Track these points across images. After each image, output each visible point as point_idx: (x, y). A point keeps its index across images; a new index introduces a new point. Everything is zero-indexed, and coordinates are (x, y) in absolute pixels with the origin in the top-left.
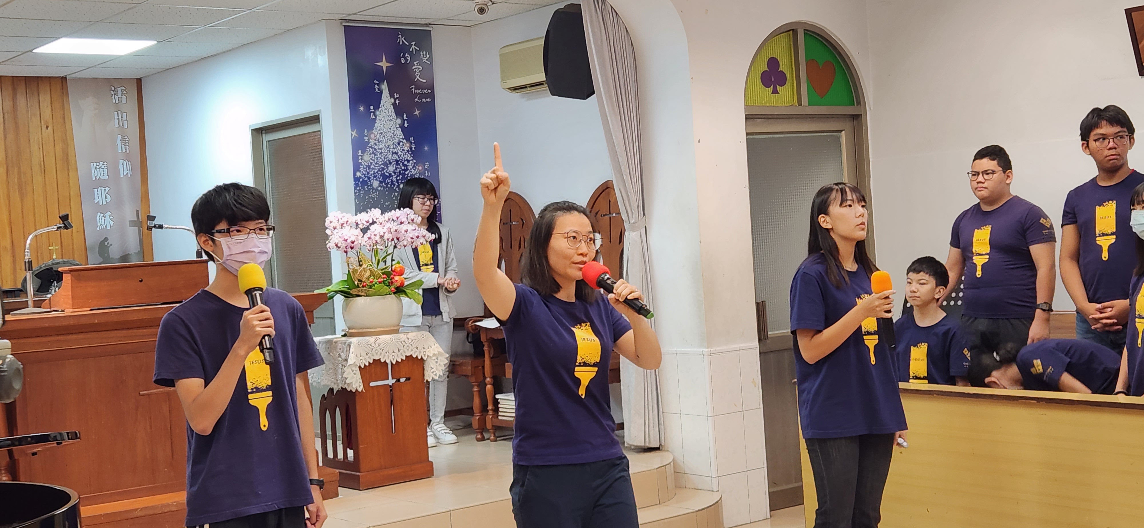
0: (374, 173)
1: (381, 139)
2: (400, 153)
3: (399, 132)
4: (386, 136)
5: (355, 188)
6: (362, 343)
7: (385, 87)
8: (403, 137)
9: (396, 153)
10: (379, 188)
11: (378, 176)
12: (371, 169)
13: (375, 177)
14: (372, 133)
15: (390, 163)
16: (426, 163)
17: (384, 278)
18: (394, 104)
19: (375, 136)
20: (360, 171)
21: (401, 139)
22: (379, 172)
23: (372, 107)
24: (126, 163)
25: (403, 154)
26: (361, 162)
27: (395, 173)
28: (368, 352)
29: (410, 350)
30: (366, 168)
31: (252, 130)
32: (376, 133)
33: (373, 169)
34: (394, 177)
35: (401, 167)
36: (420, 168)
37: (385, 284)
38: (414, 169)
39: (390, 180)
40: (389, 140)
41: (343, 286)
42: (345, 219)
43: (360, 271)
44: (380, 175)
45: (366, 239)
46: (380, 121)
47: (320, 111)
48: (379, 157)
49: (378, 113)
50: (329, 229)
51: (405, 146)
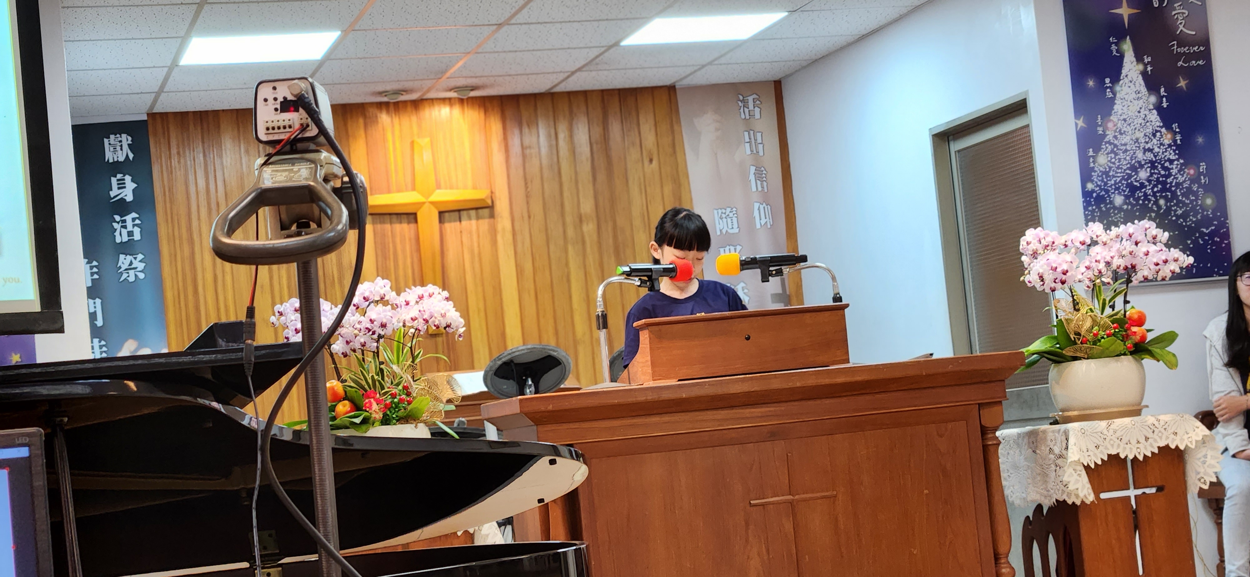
0: (1116, 183)
1: (1125, 129)
2: (1157, 150)
3: (1154, 117)
4: (1132, 124)
5: (1085, 208)
7: (1127, 47)
8: (1162, 124)
9: (1150, 150)
10: (1125, 207)
11: (1122, 187)
12: (1110, 176)
13: (1117, 189)
14: (1111, 120)
15: (1141, 166)
16: (1201, 164)
17: (1115, 328)
18: (1144, 74)
19: (1115, 126)
20: (1092, 181)
21: (1157, 127)
22: (1123, 182)
23: (1107, 80)
24: (764, 207)
25: (1161, 151)
26: (1093, 167)
27: (1149, 181)
30: (1102, 176)
31: (933, 135)
32: (1115, 120)
33: (1114, 176)
34: (1148, 188)
35: (1159, 171)
36: (1192, 172)
37: (1117, 338)
38: (1180, 175)
39: (1142, 192)
40: (1137, 130)
41: (1051, 345)
42: (1049, 239)
43: (1076, 318)
44: (1125, 185)
45: (1083, 269)
46: (1122, 101)
47: (1027, 92)
48: (1122, 157)
49: (1118, 88)
50: (1026, 255)
51: (1164, 138)
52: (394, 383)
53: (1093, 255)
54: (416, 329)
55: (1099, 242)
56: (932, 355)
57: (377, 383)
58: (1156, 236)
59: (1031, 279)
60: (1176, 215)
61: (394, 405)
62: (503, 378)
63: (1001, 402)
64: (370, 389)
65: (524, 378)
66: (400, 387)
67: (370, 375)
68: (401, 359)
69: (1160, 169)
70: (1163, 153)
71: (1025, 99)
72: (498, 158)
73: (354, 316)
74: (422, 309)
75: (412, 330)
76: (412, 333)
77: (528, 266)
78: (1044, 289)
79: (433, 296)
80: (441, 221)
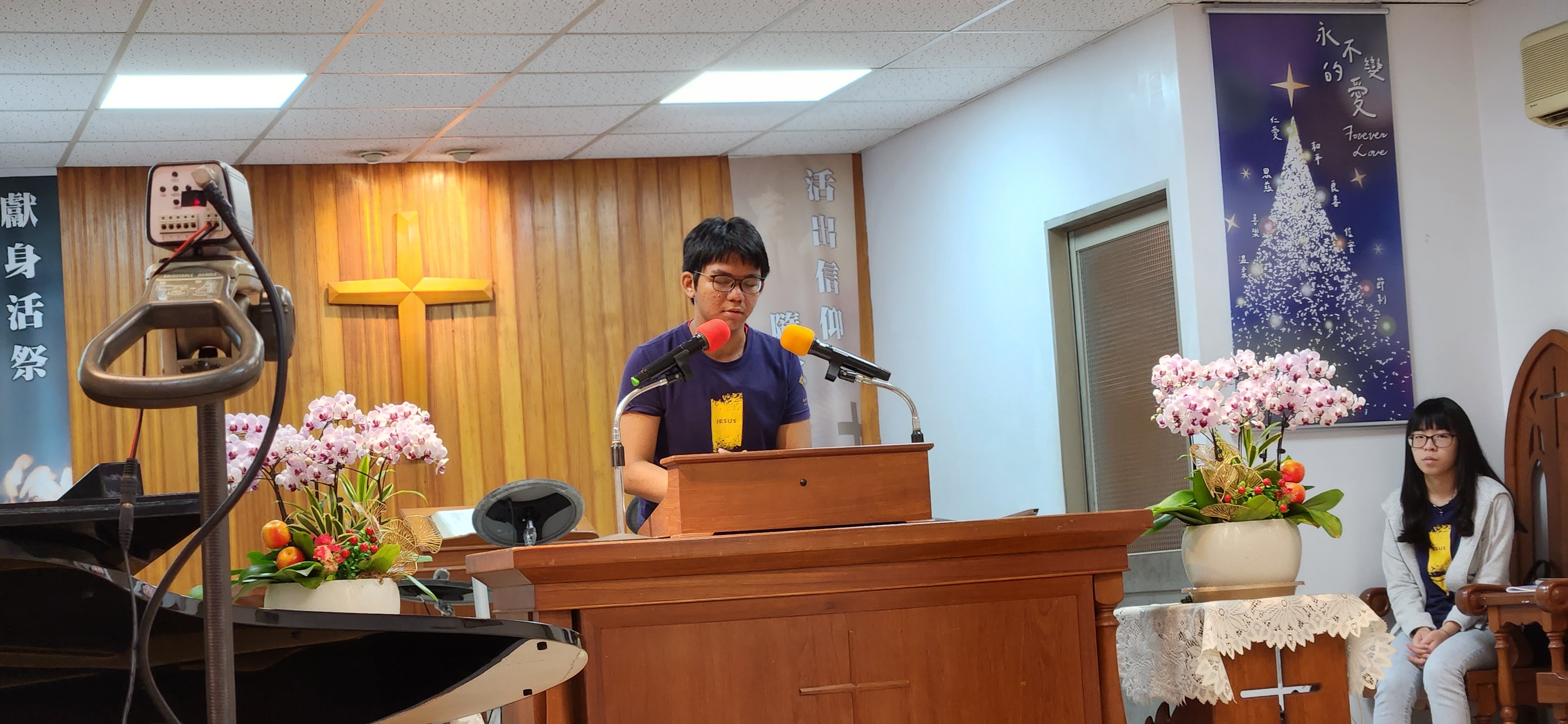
0: (1273, 299)
1: (1286, 232)
2: (1324, 259)
3: (1322, 218)
4: (1295, 227)
5: (1235, 330)
6: (1227, 611)
7: (1292, 130)
8: (1331, 228)
9: (1317, 260)
10: (1284, 329)
11: (1280, 305)
12: (1265, 291)
13: (1274, 307)
15: (1305, 279)
16: (1378, 279)
17: (1265, 484)
18: (1311, 164)
19: (1274, 227)
20: (1244, 296)
21: (1326, 231)
22: (1282, 298)
23: (1266, 171)
24: (834, 313)
25: (1330, 261)
26: (1246, 279)
27: (1314, 298)
28: (1241, 628)
29: (1322, 623)
30: (1256, 290)
31: (1050, 230)
32: (1275, 220)
33: (1271, 291)
34: (1312, 306)
35: (1327, 286)
36: (1367, 288)
37: (1268, 495)
38: (1353, 291)
39: (1305, 312)
40: (1301, 234)
41: (1186, 503)
42: (1188, 369)
43: (1218, 469)
44: (1284, 302)
45: (1229, 408)
46: (1283, 197)
47: (1166, 181)
48: (1282, 267)
49: (1278, 181)
50: (1159, 389)
51: (1334, 245)
52: (355, 526)
53: (1241, 390)
54: (386, 458)
55: (1249, 374)
56: (1036, 510)
57: (333, 525)
58: (1320, 369)
59: (1164, 419)
60: (1345, 342)
61: (353, 554)
62: (497, 519)
63: (1120, 573)
64: (324, 532)
65: (524, 520)
66: (363, 531)
67: (325, 514)
68: (365, 495)
69: (1327, 284)
70: (1332, 263)
71: (1165, 189)
72: (502, 240)
73: (307, 439)
74: (394, 433)
75: (381, 459)
76: (380, 462)
77: (536, 379)
78: (1180, 432)
79: (410, 416)
80: (429, 316)
